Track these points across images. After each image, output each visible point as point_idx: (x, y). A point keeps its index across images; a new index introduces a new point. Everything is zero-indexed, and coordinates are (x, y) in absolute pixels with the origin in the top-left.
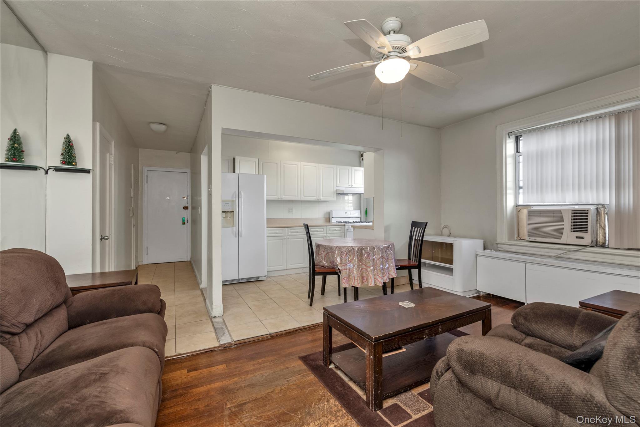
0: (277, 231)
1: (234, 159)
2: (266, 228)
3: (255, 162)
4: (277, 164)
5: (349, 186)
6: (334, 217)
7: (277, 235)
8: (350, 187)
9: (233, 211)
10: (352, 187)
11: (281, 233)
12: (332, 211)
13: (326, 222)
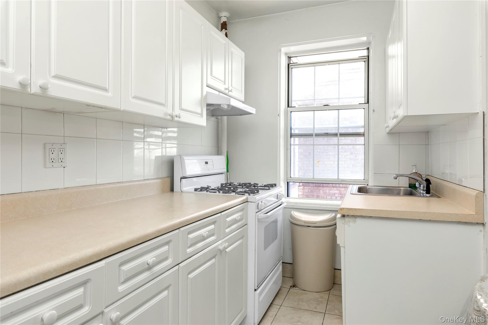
5: (226, 89)
8: (227, 92)
12: (181, 158)
13: (163, 192)
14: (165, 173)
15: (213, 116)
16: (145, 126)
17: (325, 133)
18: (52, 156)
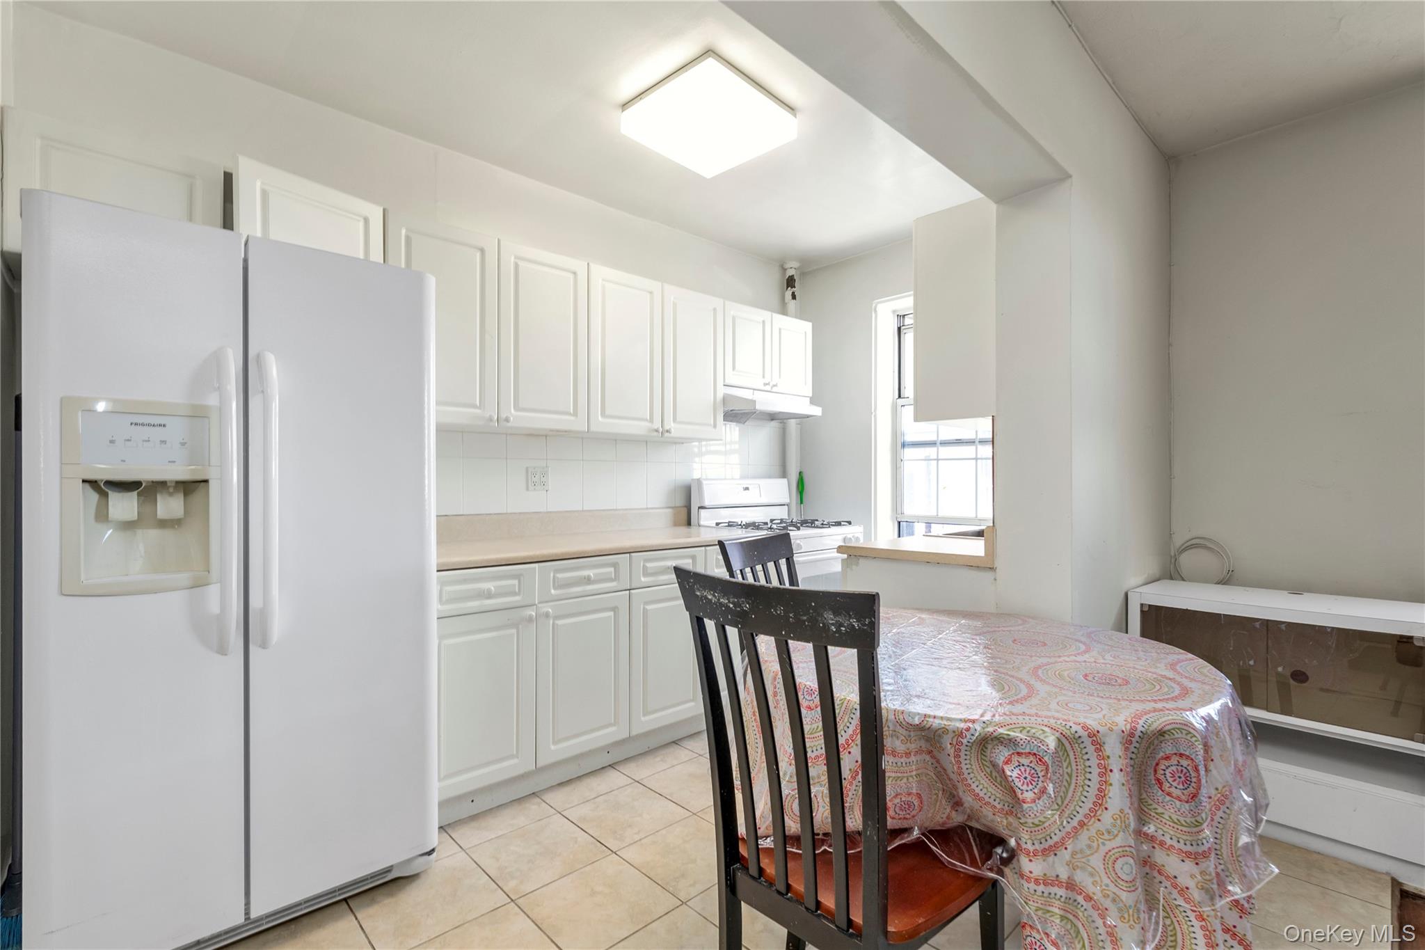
0: (491, 586)
1: (228, 178)
2: (435, 574)
3: (366, 220)
4: (482, 251)
5: (765, 384)
6: (707, 503)
7: (489, 603)
8: (768, 388)
9: (206, 481)
10: (775, 389)
11: (514, 594)
12: (699, 482)
13: (676, 524)
14: (680, 502)
15: (772, 420)
16: (648, 443)
17: (957, 440)
18: (534, 479)
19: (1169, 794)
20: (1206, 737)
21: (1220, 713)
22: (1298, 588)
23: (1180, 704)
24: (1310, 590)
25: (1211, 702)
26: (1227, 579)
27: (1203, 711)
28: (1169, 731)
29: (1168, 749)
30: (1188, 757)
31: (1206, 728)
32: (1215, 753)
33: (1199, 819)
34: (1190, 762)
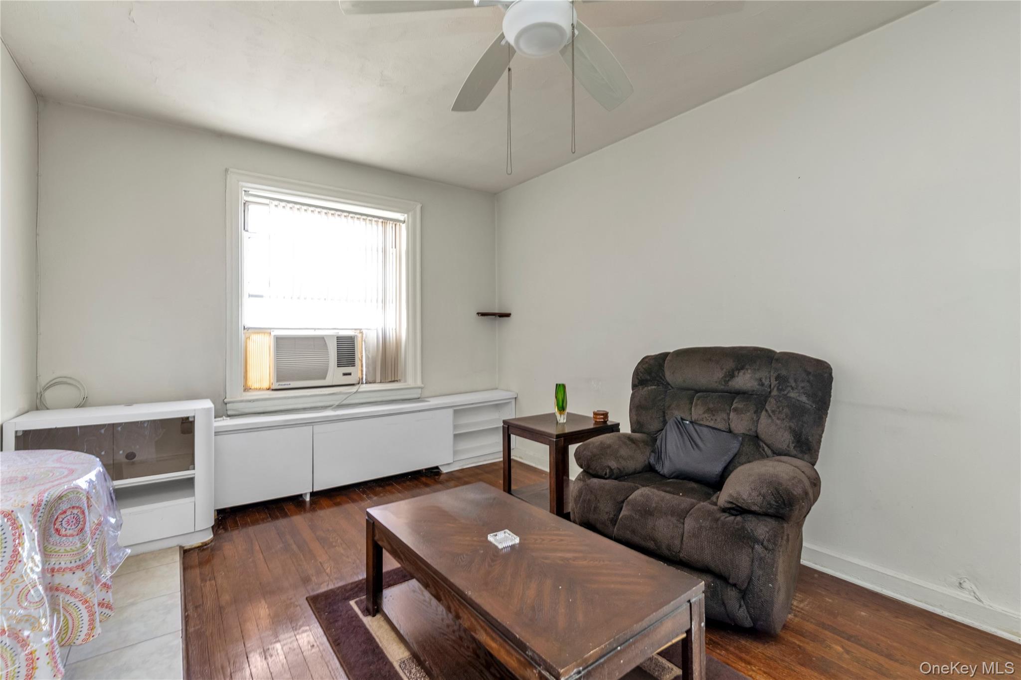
19: (66, 536)
20: (88, 493)
21: (97, 476)
22: (129, 403)
23: (70, 478)
24: (136, 403)
25: (90, 471)
26: (83, 404)
27: (87, 477)
28: (65, 495)
29: (64, 507)
30: (78, 507)
31: (89, 486)
32: (93, 501)
33: (84, 542)
34: (79, 510)
